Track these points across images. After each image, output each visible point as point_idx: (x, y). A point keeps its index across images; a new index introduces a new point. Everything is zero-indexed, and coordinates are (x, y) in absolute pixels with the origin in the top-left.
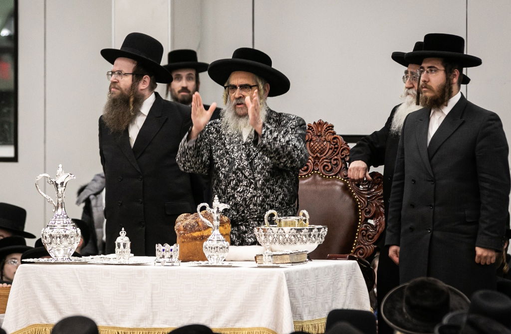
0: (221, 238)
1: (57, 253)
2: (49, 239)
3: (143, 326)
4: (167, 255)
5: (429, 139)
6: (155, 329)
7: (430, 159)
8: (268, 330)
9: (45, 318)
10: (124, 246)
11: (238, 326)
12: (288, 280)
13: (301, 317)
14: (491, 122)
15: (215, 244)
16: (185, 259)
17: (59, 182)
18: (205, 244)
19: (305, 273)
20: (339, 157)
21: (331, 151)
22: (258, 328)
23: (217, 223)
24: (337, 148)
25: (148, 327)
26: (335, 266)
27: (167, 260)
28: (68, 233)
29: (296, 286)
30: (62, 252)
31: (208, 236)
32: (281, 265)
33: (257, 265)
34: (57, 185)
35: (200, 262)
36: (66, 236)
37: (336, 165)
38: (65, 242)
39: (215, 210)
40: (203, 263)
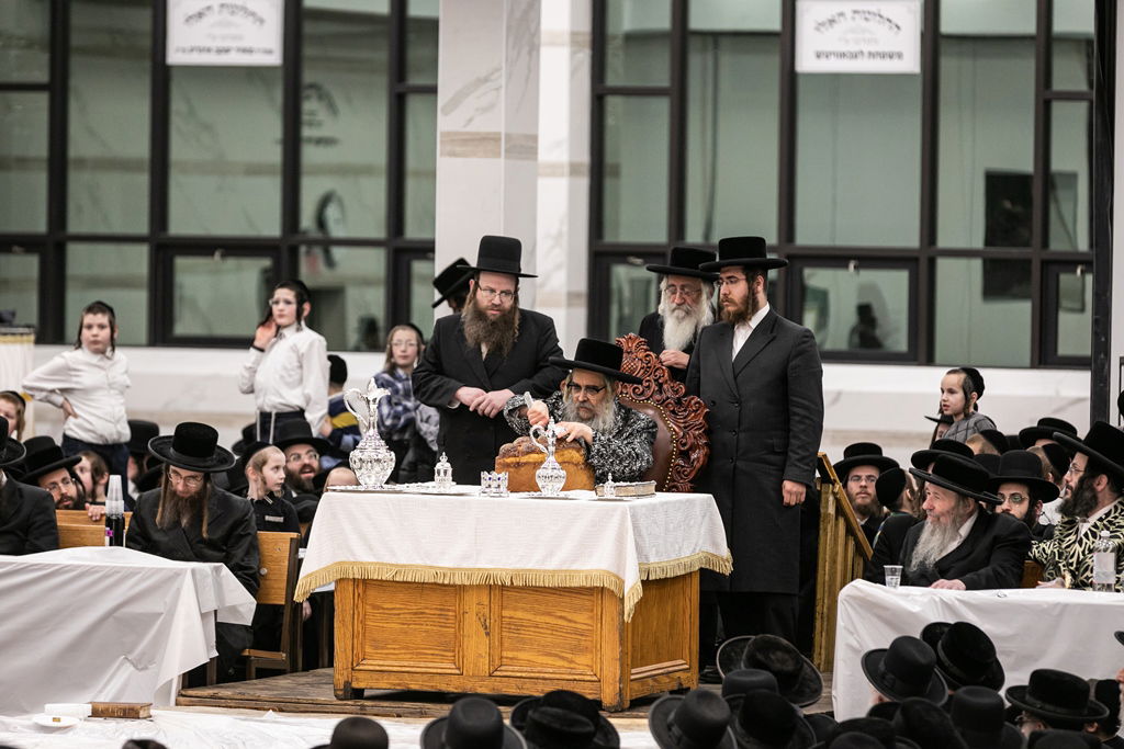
0: (557, 465)
1: (367, 479)
2: (358, 464)
3: (465, 565)
4: (494, 484)
5: (734, 356)
6: (479, 569)
7: (735, 378)
8: (608, 572)
9: (353, 555)
10: (445, 472)
11: (574, 567)
12: (633, 516)
13: (647, 558)
14: (806, 339)
15: (550, 472)
16: (513, 488)
17: (371, 399)
18: (538, 472)
19: (653, 508)
20: (652, 378)
21: (642, 371)
22: (597, 570)
23: (552, 449)
24: (649, 368)
25: (471, 566)
26: (688, 501)
27: (494, 490)
28: (380, 457)
29: (642, 523)
30: (373, 478)
31: (542, 463)
32: (625, 498)
33: (597, 497)
34: (368, 401)
35: (532, 493)
36: (378, 461)
37: (648, 387)
38: (377, 468)
39: (551, 434)
40: (536, 494)
